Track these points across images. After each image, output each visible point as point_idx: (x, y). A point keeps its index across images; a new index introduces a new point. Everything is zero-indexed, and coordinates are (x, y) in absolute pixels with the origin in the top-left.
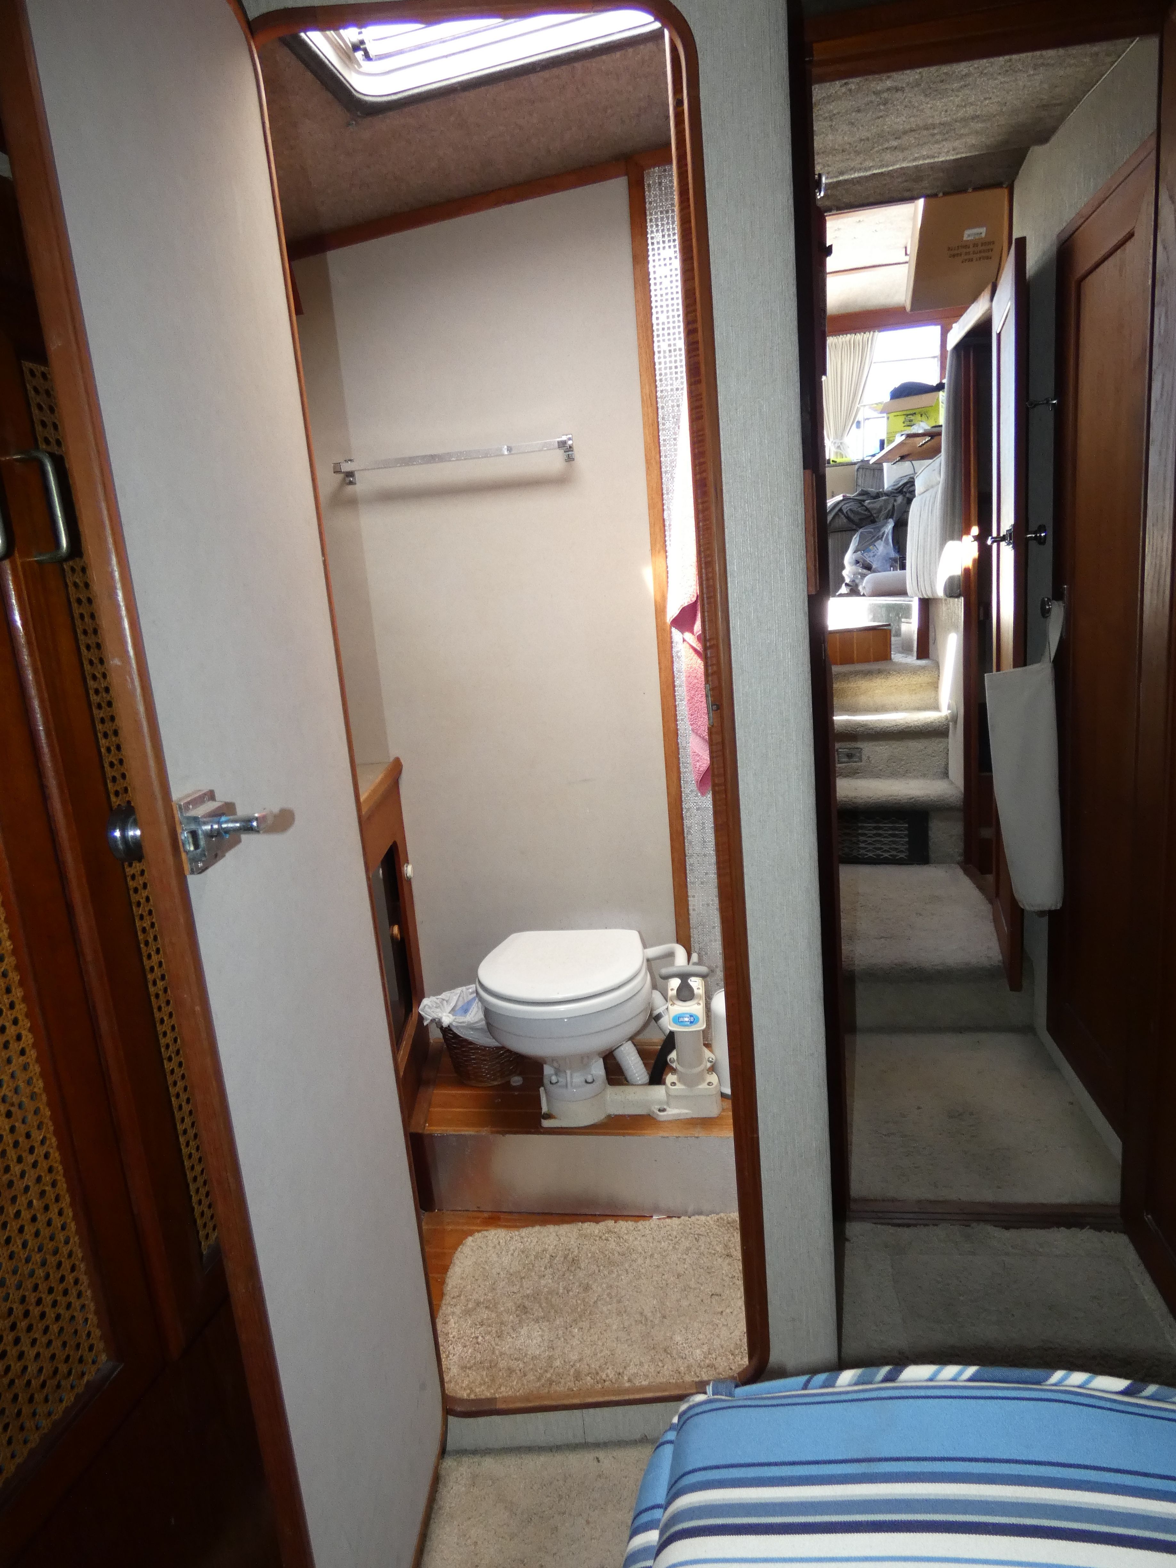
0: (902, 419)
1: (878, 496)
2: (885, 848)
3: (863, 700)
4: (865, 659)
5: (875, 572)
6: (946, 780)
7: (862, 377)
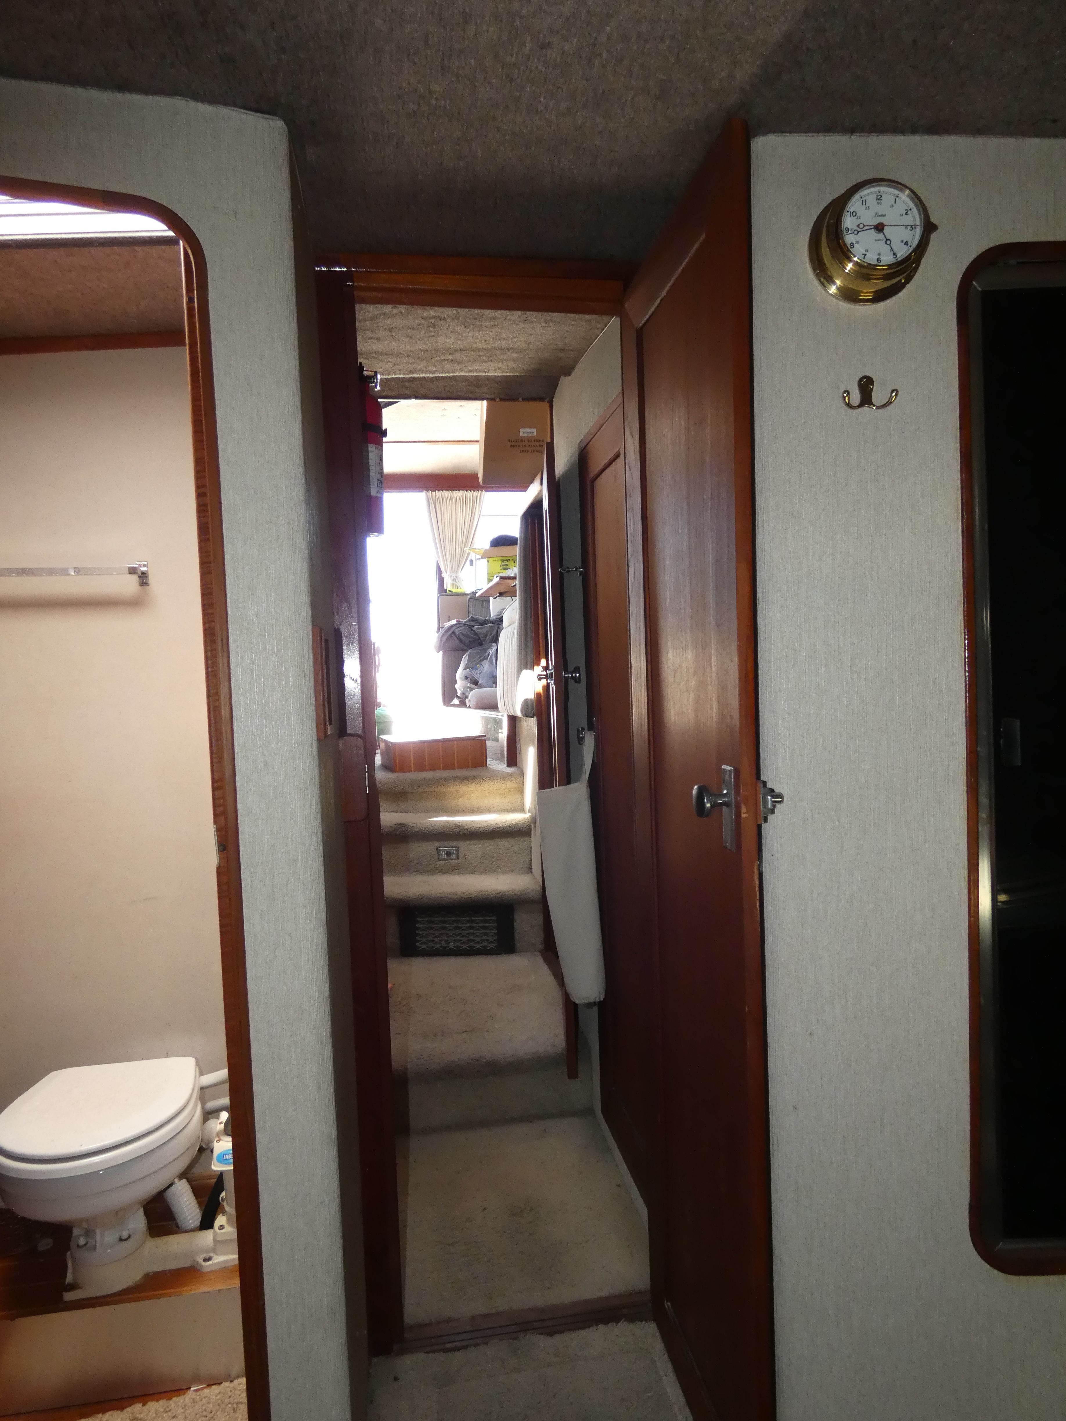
0: (499, 563)
1: (484, 623)
2: (478, 939)
3: (461, 802)
4: (465, 766)
5: (481, 687)
6: (530, 875)
7: (472, 526)
